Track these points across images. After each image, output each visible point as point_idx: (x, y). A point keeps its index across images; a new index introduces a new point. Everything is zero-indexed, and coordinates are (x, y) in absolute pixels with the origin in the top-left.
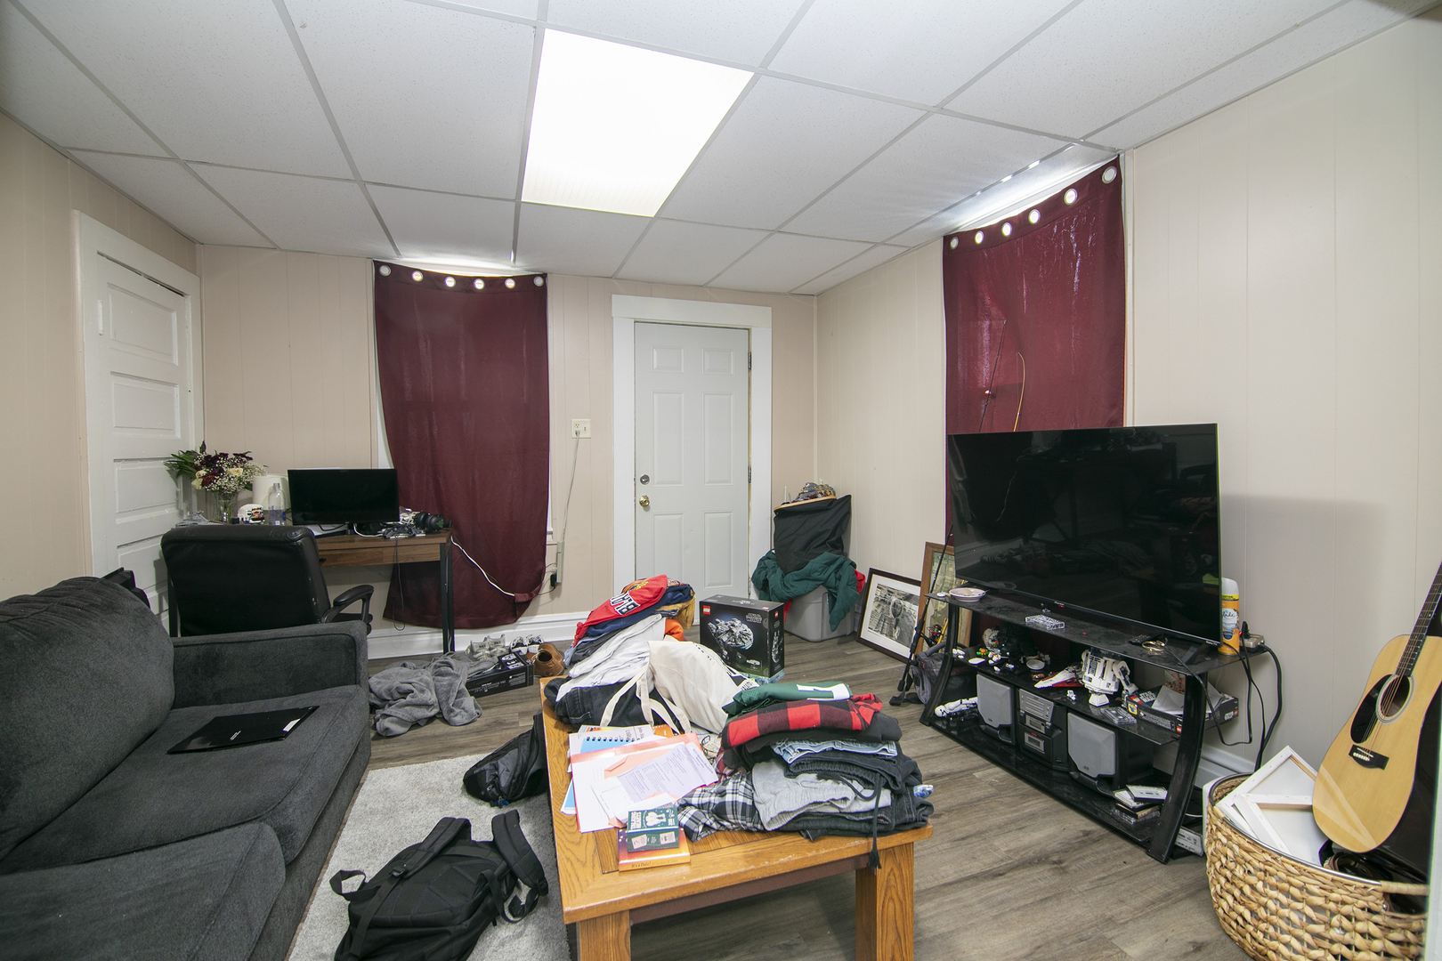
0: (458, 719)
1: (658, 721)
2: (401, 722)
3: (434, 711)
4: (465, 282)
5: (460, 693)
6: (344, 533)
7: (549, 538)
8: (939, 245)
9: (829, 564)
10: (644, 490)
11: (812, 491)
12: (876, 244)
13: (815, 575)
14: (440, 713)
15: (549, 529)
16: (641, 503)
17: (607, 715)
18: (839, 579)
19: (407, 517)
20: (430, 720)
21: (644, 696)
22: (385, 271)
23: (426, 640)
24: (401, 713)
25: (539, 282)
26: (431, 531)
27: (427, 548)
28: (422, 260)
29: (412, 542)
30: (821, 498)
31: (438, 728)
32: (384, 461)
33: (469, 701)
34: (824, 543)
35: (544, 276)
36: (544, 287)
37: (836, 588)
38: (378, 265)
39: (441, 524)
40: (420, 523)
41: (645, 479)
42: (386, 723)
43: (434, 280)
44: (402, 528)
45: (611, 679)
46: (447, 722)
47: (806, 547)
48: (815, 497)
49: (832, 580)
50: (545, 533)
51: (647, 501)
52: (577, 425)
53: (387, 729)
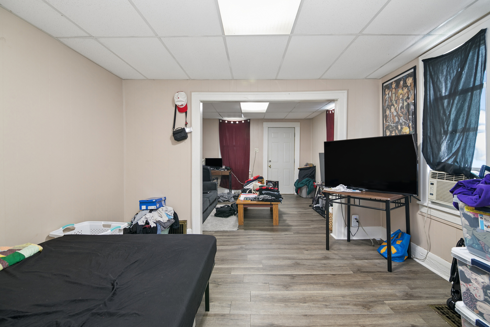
0: (231, 201)
1: (254, 193)
2: (222, 200)
3: (227, 200)
4: (235, 122)
5: (231, 197)
6: (214, 169)
7: (250, 173)
8: (326, 112)
9: (307, 181)
10: (270, 164)
11: (307, 164)
12: (314, 112)
13: (304, 183)
14: (228, 200)
15: (250, 171)
16: (269, 166)
17: (247, 192)
18: (309, 184)
19: (224, 167)
20: (227, 201)
21: (252, 190)
22: (221, 121)
23: (227, 191)
24: (222, 199)
25: (249, 121)
26: (228, 170)
27: (227, 173)
28: (227, 119)
29: (224, 171)
30: (308, 166)
31: (228, 202)
32: (220, 157)
33: (233, 199)
34: (308, 176)
35: (250, 120)
36: (250, 122)
37: (309, 186)
38: (220, 120)
39: (229, 168)
40: (226, 168)
41: (270, 161)
42: (220, 200)
43: (229, 122)
44: (223, 169)
45: (249, 188)
46: (229, 201)
47: (304, 177)
48: (307, 166)
49: (308, 184)
50: (249, 172)
51: (270, 166)
52: (256, 150)
53: (220, 201)
